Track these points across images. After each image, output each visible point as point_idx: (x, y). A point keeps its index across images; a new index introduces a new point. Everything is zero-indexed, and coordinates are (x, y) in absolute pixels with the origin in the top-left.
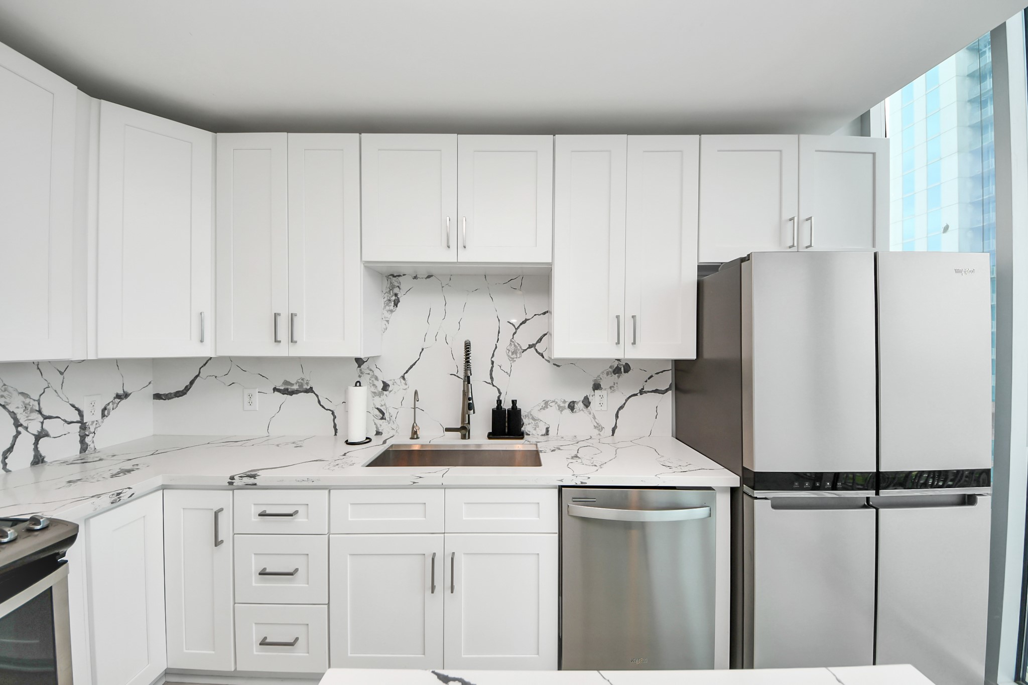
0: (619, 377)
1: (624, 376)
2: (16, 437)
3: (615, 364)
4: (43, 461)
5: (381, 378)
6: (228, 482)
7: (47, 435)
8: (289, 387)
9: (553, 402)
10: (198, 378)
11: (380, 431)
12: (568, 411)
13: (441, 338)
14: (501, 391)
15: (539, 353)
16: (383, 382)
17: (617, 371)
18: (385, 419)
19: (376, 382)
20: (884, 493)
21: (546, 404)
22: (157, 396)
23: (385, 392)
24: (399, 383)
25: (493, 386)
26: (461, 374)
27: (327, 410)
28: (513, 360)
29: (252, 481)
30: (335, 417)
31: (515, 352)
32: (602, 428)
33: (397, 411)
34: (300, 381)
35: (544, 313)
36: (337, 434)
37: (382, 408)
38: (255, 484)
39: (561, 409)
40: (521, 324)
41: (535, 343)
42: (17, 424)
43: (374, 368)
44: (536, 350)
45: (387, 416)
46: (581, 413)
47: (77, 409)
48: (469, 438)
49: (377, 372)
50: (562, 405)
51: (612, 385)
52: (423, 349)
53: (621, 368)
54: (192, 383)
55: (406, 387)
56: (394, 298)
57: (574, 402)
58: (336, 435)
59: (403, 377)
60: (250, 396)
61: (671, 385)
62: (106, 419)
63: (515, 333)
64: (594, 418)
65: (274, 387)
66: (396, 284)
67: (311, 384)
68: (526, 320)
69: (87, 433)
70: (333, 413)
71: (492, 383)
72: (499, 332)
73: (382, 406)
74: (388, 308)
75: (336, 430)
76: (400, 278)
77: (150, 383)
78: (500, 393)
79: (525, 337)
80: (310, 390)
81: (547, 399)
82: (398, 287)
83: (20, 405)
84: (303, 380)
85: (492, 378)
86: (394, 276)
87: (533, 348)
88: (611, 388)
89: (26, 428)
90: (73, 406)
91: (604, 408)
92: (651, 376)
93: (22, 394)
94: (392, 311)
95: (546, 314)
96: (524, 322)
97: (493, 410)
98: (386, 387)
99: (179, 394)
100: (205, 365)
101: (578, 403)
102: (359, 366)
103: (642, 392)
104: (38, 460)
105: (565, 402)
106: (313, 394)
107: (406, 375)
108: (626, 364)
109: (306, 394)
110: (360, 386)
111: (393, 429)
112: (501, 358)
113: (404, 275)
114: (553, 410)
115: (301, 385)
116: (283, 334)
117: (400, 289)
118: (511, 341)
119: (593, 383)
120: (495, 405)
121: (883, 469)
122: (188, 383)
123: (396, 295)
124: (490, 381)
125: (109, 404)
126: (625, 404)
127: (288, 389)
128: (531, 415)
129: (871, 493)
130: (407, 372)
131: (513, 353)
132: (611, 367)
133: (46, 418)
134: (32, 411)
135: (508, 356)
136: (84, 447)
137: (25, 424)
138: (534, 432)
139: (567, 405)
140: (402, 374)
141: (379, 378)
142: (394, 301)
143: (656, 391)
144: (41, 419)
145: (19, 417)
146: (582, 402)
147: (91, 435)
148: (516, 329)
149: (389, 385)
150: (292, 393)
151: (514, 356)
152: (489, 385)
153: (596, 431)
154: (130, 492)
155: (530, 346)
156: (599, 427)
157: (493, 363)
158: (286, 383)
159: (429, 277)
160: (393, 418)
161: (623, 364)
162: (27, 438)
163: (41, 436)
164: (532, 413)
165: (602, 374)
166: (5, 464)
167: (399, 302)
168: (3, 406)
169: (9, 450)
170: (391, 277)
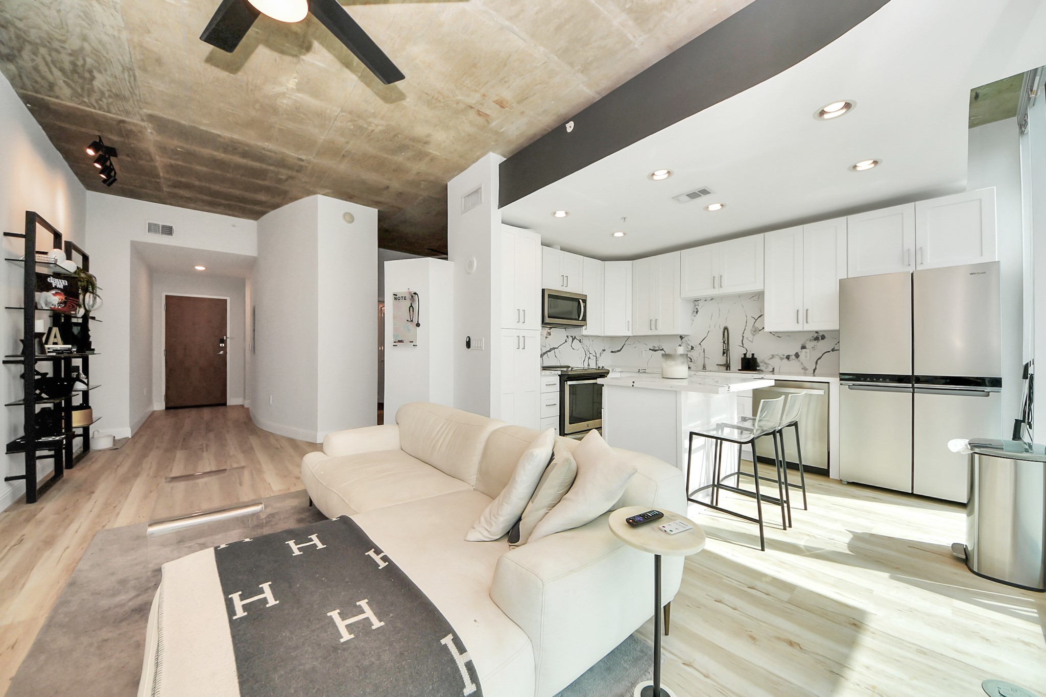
0: (818, 342)
1: (821, 341)
2: (585, 357)
3: (816, 335)
5: (690, 344)
9: (778, 355)
10: (625, 345)
11: (690, 367)
12: (786, 360)
13: (718, 326)
16: (691, 346)
18: (692, 362)
19: (688, 346)
20: (917, 385)
21: (773, 356)
22: (612, 352)
23: (693, 350)
24: (698, 346)
25: (744, 347)
28: (754, 335)
31: (756, 331)
32: (807, 369)
33: (697, 358)
37: (691, 357)
39: (782, 359)
40: (758, 317)
42: (586, 354)
43: (687, 340)
45: (693, 360)
46: (794, 362)
47: (595, 352)
48: (730, 370)
49: (689, 342)
50: (782, 357)
51: (813, 346)
52: (710, 331)
53: (819, 336)
54: (623, 347)
55: (701, 348)
57: (789, 355)
59: (700, 344)
60: (642, 352)
62: (601, 357)
63: (755, 322)
64: (802, 364)
65: (649, 348)
66: (697, 304)
68: (761, 315)
72: (747, 322)
74: (693, 315)
76: (698, 301)
77: (610, 347)
78: (747, 350)
79: (761, 323)
80: (662, 350)
81: (773, 354)
84: (659, 345)
85: (743, 344)
86: (696, 301)
88: (812, 348)
91: (808, 358)
93: (586, 346)
94: (695, 316)
96: (760, 317)
97: (742, 358)
98: (692, 348)
99: (619, 351)
100: (627, 340)
101: (791, 356)
102: (681, 339)
103: (833, 350)
105: (784, 355)
108: (823, 335)
110: (681, 346)
111: (696, 366)
112: (748, 334)
113: (700, 300)
114: (777, 359)
115: (659, 348)
116: (653, 327)
117: (698, 306)
118: (753, 325)
119: (801, 345)
120: (743, 356)
123: (697, 309)
124: (742, 345)
125: (601, 352)
126: (821, 357)
127: (654, 349)
129: (909, 385)
130: (701, 342)
131: (754, 332)
132: (812, 337)
135: (752, 333)
138: (766, 370)
139: (785, 357)
142: (696, 311)
144: (589, 354)
146: (795, 355)
147: (598, 361)
148: (756, 320)
149: (695, 348)
150: (656, 351)
152: (741, 347)
153: (803, 371)
155: (763, 328)
156: (805, 369)
157: (743, 337)
158: (654, 347)
159: (712, 299)
161: (821, 334)
162: (587, 359)
163: (589, 358)
164: (765, 360)
165: (807, 340)
166: (584, 364)
167: (698, 311)
168: (584, 348)
169: (584, 361)
170: (694, 301)
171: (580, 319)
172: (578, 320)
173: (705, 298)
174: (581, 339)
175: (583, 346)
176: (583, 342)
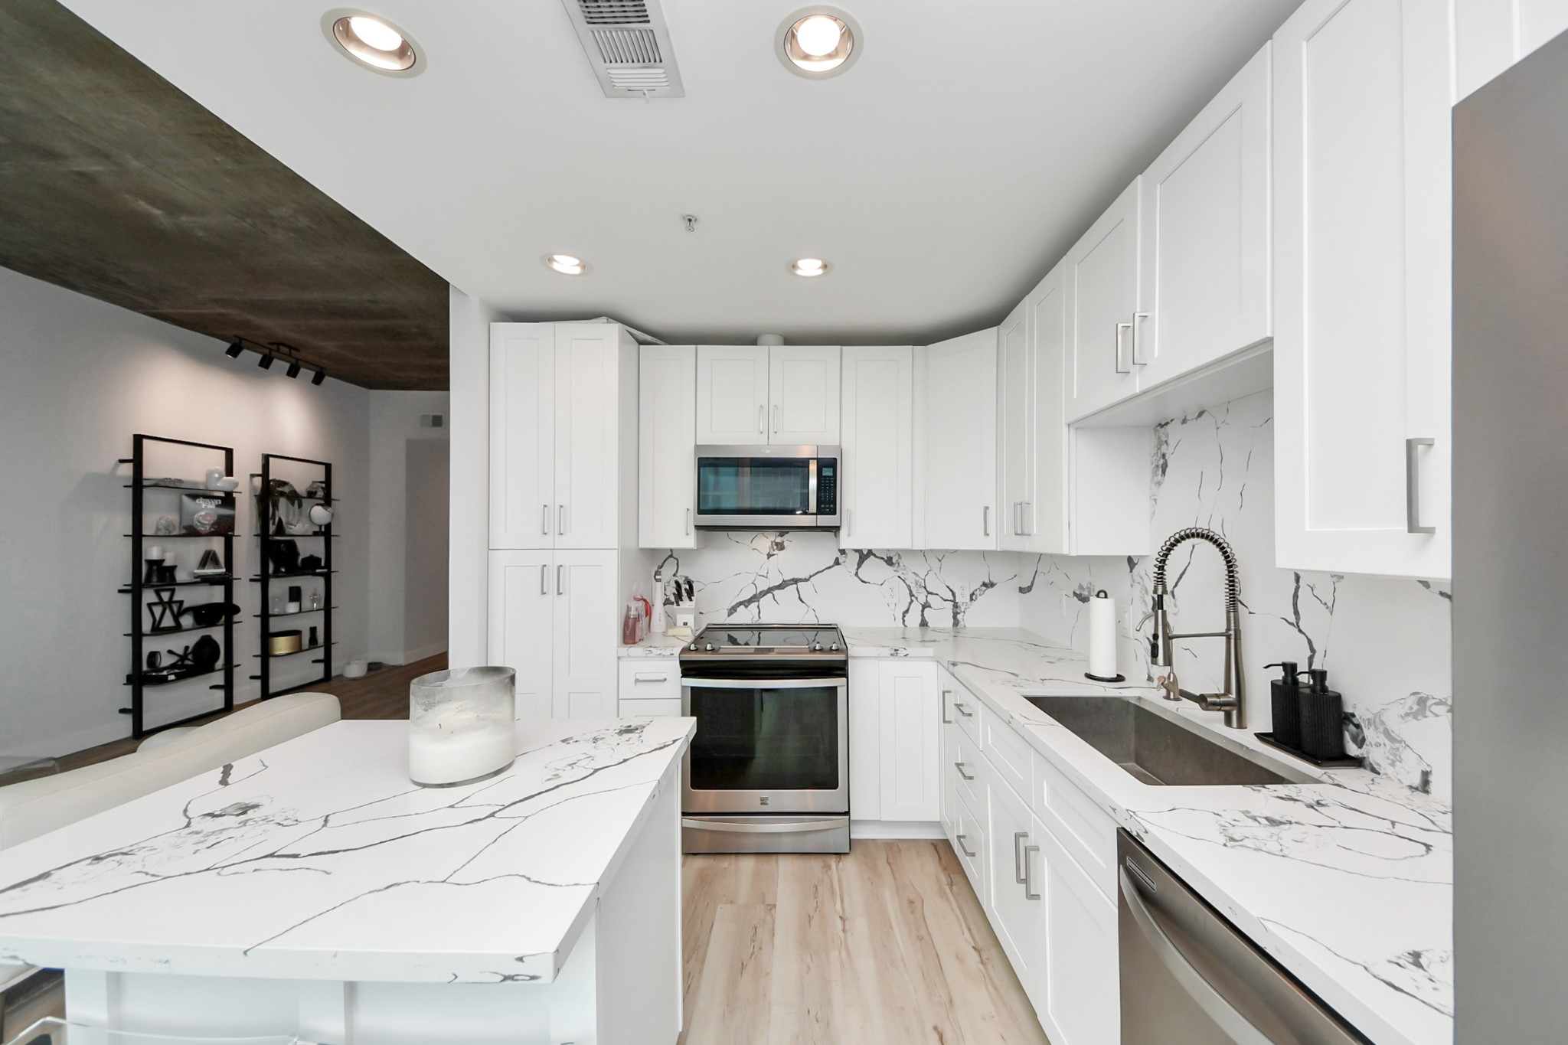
2: (910, 603)
4: (927, 625)
7: (930, 607)
8: (1082, 592)
9: (1447, 705)
10: (1037, 574)
11: (1153, 674)
14: (1315, 646)
22: (1020, 589)
25: (1300, 630)
29: (953, 670)
34: (1089, 585)
38: (955, 674)
42: (912, 595)
43: (1144, 574)
47: (951, 590)
52: (1194, 547)
54: (1033, 579)
55: (1178, 609)
56: (1161, 462)
60: (1061, 599)
62: (974, 603)
65: (1074, 590)
66: (1164, 438)
69: (959, 611)
71: (1297, 623)
74: (1154, 479)
76: (1168, 427)
77: (1015, 576)
78: (1313, 650)
81: (1425, 691)
82: (1166, 442)
83: (913, 581)
85: (1296, 613)
86: (1162, 426)
89: (917, 598)
90: (948, 587)
93: (914, 573)
94: (1159, 484)
99: (1030, 588)
100: (1039, 560)
102: (1132, 570)
104: (924, 624)
107: (1175, 589)
110: (1106, 597)
113: (1172, 420)
115: (1089, 591)
116: (1019, 528)
117: (1167, 444)
123: (1164, 456)
124: (1293, 619)
125: (976, 590)
127: (1081, 594)
130: (1177, 584)
133: (929, 593)
134: (920, 586)
136: (956, 623)
137: (916, 595)
138: (1390, 771)
140: (1173, 587)
142: (1162, 465)
144: (926, 594)
145: (912, 589)
147: (962, 614)
150: (1085, 600)
152: (1292, 627)
154: (905, 653)
157: (1295, 576)
158: (1081, 587)
159: (1201, 414)
162: (916, 608)
163: (926, 605)
166: (904, 621)
167: (1167, 466)
168: (904, 580)
169: (907, 611)
170: (1158, 428)
171: (812, 510)
172: (806, 514)
174: (892, 555)
175: (899, 574)
176: (899, 564)
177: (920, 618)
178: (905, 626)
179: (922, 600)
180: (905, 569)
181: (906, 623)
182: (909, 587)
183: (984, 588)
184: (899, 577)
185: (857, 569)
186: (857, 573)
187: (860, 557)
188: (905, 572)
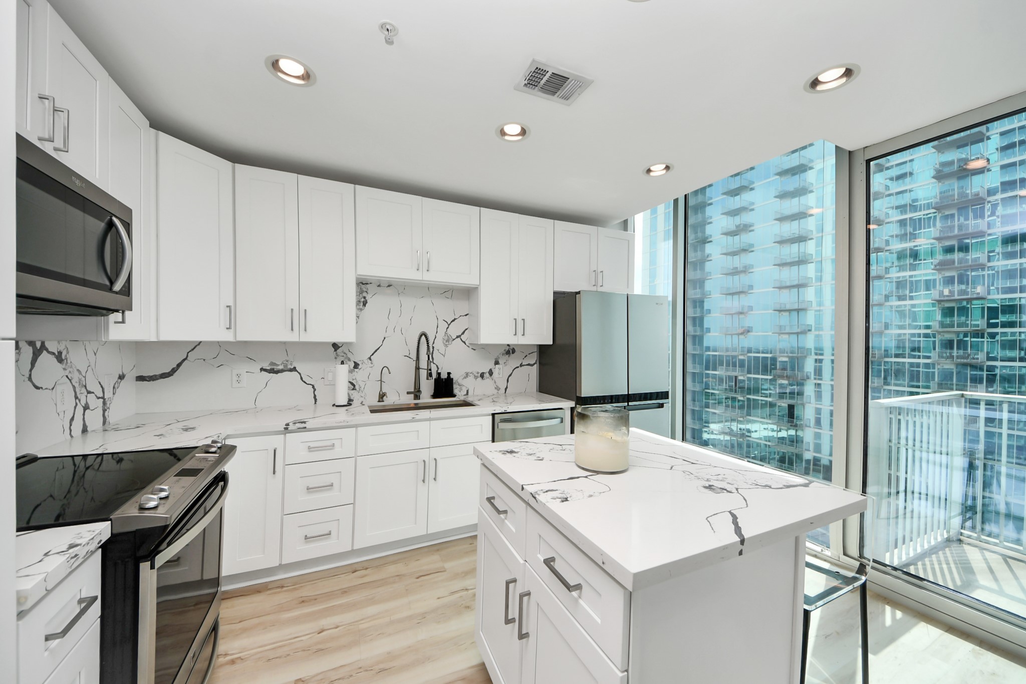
0: (509, 356)
1: (512, 355)
2: (75, 407)
3: (507, 348)
4: (87, 431)
5: (353, 359)
6: (284, 428)
7: (88, 408)
8: (275, 367)
9: (471, 373)
10: (186, 361)
11: (352, 398)
12: (480, 379)
13: (398, 330)
15: (463, 341)
16: (355, 362)
17: (508, 353)
18: (356, 390)
19: (349, 362)
20: (630, 404)
21: (467, 375)
22: (141, 378)
23: (356, 370)
24: (366, 361)
25: (434, 363)
26: (414, 356)
27: (308, 384)
28: (446, 346)
29: (303, 425)
30: (315, 390)
31: (448, 340)
32: (500, 389)
33: (365, 383)
34: (285, 362)
35: (466, 315)
36: (317, 403)
37: (353, 382)
38: (305, 428)
39: (476, 377)
40: (452, 322)
41: (460, 334)
42: (76, 398)
43: (347, 352)
44: (461, 339)
45: (357, 387)
46: (488, 381)
47: (102, 387)
48: (419, 399)
49: (349, 355)
50: (476, 375)
51: (505, 361)
52: (385, 338)
53: (510, 351)
54: (179, 365)
55: (372, 365)
56: (363, 300)
57: (483, 373)
58: (315, 403)
59: (370, 359)
60: (238, 375)
61: (536, 361)
62: (115, 397)
63: (448, 328)
64: (495, 382)
65: (261, 367)
66: (365, 290)
67: (295, 365)
68: (455, 319)
69: (106, 408)
70: (313, 387)
71: (433, 361)
72: (437, 327)
73: (353, 380)
74: (358, 307)
75: (316, 400)
76: (367, 285)
77: (134, 366)
78: (438, 368)
79: (454, 331)
80: (294, 369)
81: (467, 372)
82: (366, 292)
83: (77, 380)
84: (287, 361)
85: (432, 358)
86: (363, 284)
87: (459, 338)
88: (505, 363)
89: (80, 401)
90: (100, 384)
91: (501, 376)
92: (526, 356)
93: (78, 369)
94: (361, 310)
95: (468, 316)
96: (453, 321)
97: (435, 380)
98: (356, 365)
99: (164, 376)
100: (193, 349)
101: (486, 373)
102: (336, 350)
103: (521, 365)
104: (85, 430)
105: (478, 373)
106: (296, 372)
107: (372, 357)
108: (513, 348)
109: (289, 372)
110: (344, 364)
111: (362, 397)
112: (439, 345)
113: (370, 283)
114: (471, 378)
115: (286, 366)
116: (297, 326)
117: (367, 293)
118: (445, 333)
119: (494, 361)
120: (436, 378)
121: (630, 393)
122: (175, 366)
123: (365, 298)
125: (115, 384)
126: (512, 373)
127: (273, 369)
128: (458, 382)
129: (626, 404)
130: (373, 354)
131: (446, 341)
132: (505, 350)
133: (89, 392)
134: (82, 386)
135: (444, 343)
136: (105, 420)
137: (79, 397)
138: (459, 393)
139: (479, 375)
140: (369, 356)
141: (351, 359)
142: (363, 302)
143: (529, 365)
144: (86, 393)
145: (77, 390)
146: (489, 373)
147: (108, 410)
148: (449, 325)
149: (359, 365)
150: (277, 372)
151: (447, 343)
153: (496, 391)
155: (458, 337)
156: (498, 388)
157: (433, 348)
158: (272, 364)
159: (389, 286)
160: (362, 388)
161: (511, 347)
162: (80, 409)
163: (86, 408)
164: (458, 381)
165: (500, 354)
166: (71, 431)
167: (366, 302)
168: (70, 380)
169: (72, 419)
170: (361, 284)
171: (118, 287)
172: (110, 290)
173: (379, 281)
174: (61, 348)
175: (67, 373)
176: (66, 359)
177: (82, 423)
178: (72, 437)
179: (83, 402)
180: (71, 367)
181: (72, 433)
182: (74, 387)
183: (120, 380)
184: (67, 376)
185: (31, 370)
186: (30, 375)
187: (34, 353)
188: (71, 370)
